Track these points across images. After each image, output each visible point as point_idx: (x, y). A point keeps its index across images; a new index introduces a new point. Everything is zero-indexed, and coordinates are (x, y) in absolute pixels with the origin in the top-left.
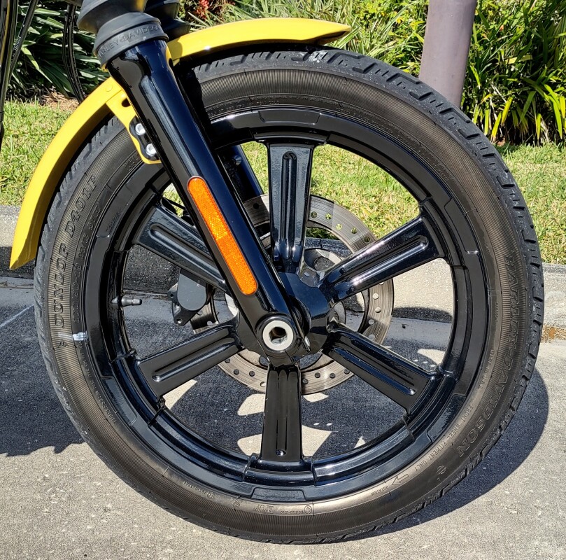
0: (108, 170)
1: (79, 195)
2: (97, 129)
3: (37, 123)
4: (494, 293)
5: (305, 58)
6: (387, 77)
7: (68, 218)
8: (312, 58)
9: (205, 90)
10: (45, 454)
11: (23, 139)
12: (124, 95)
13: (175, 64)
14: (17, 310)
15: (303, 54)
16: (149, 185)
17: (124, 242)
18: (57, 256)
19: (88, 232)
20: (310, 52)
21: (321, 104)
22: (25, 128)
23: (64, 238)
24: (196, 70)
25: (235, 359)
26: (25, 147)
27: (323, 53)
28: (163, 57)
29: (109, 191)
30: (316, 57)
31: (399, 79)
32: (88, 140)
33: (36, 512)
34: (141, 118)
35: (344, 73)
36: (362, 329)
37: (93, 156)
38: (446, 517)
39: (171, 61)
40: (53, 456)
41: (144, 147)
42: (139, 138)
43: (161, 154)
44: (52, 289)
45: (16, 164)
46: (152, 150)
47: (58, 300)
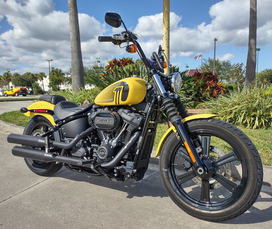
0: (172, 140)
1: (167, 144)
2: (171, 133)
3: (163, 130)
4: (249, 167)
5: (207, 121)
6: (223, 124)
7: (165, 148)
8: (208, 121)
9: (189, 126)
10: (159, 198)
11: (160, 134)
12: (175, 128)
13: (183, 123)
14: (156, 171)
15: (207, 120)
16: (179, 143)
17: (175, 153)
18: (163, 155)
19: (168, 151)
20: (208, 120)
21: (210, 129)
22: (160, 131)
23: (165, 152)
24: (188, 123)
25: (195, 178)
26: (160, 136)
27: (211, 120)
28: (181, 122)
29: (172, 144)
30: (209, 121)
31: (226, 124)
32: (169, 135)
33: (156, 206)
34: (177, 132)
35: (214, 123)
36: (224, 176)
37: (170, 138)
38: (247, 224)
39: (182, 122)
40: (160, 198)
41: (178, 136)
42: (177, 135)
43: (180, 137)
44: (162, 161)
45: (158, 140)
46: (179, 137)
47: (163, 163)
